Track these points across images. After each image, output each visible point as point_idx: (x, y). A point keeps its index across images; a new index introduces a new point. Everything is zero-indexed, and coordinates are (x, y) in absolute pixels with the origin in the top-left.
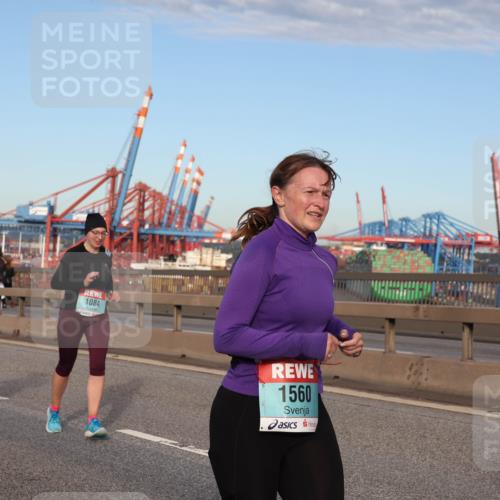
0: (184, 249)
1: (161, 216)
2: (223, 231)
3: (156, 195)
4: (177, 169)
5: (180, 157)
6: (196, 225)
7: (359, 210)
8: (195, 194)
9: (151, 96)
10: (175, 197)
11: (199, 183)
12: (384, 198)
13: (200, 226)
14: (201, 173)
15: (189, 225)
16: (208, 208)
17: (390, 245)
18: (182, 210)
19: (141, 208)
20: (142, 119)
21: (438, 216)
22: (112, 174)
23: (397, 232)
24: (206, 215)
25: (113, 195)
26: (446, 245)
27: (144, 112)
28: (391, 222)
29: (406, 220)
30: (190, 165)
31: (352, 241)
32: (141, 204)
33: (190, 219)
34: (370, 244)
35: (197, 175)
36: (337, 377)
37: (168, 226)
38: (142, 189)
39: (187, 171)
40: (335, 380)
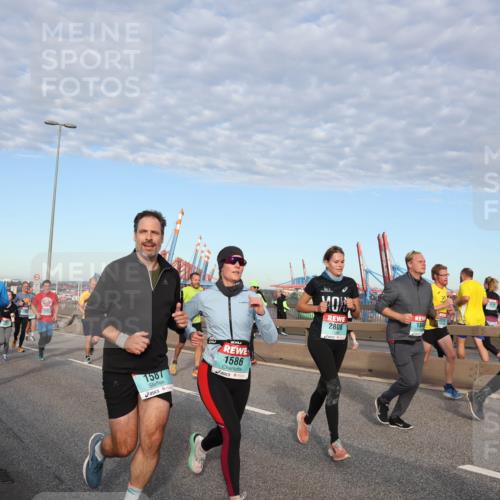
3: (187, 264)
4: (197, 251)
5: (199, 244)
6: (207, 279)
7: (291, 271)
8: (207, 264)
9: (183, 213)
10: (196, 265)
11: (208, 258)
12: (304, 265)
13: (210, 280)
14: (209, 252)
15: (204, 279)
16: (214, 270)
20: (179, 225)
24: (213, 274)
27: (179, 222)
30: (204, 249)
31: (288, 287)
33: (204, 276)
34: (297, 289)
35: (207, 254)
38: (179, 261)
39: (202, 252)
40: (281, 361)
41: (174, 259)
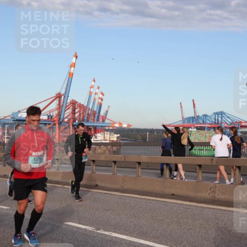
0: (95, 133)
1: (84, 116)
2: (115, 123)
3: (81, 106)
4: (91, 93)
5: (92, 87)
6: (101, 120)
7: (182, 111)
8: (100, 105)
9: (77, 57)
10: (90, 107)
11: (102, 100)
12: (194, 104)
13: (103, 121)
15: (98, 120)
16: (107, 111)
17: (198, 128)
18: (94, 113)
19: (74, 112)
20: (72, 68)
21: (222, 113)
22: (59, 96)
23: (201, 121)
24: (106, 115)
25: (60, 106)
26: (226, 128)
27: (73, 65)
28: (198, 117)
29: (205, 116)
30: (97, 91)
32: (74, 110)
33: (98, 116)
34: (188, 128)
35: (101, 96)
36: (173, 195)
37: (88, 121)
38: (74, 103)
39: (96, 94)
40: (173, 196)
41: (69, 101)
